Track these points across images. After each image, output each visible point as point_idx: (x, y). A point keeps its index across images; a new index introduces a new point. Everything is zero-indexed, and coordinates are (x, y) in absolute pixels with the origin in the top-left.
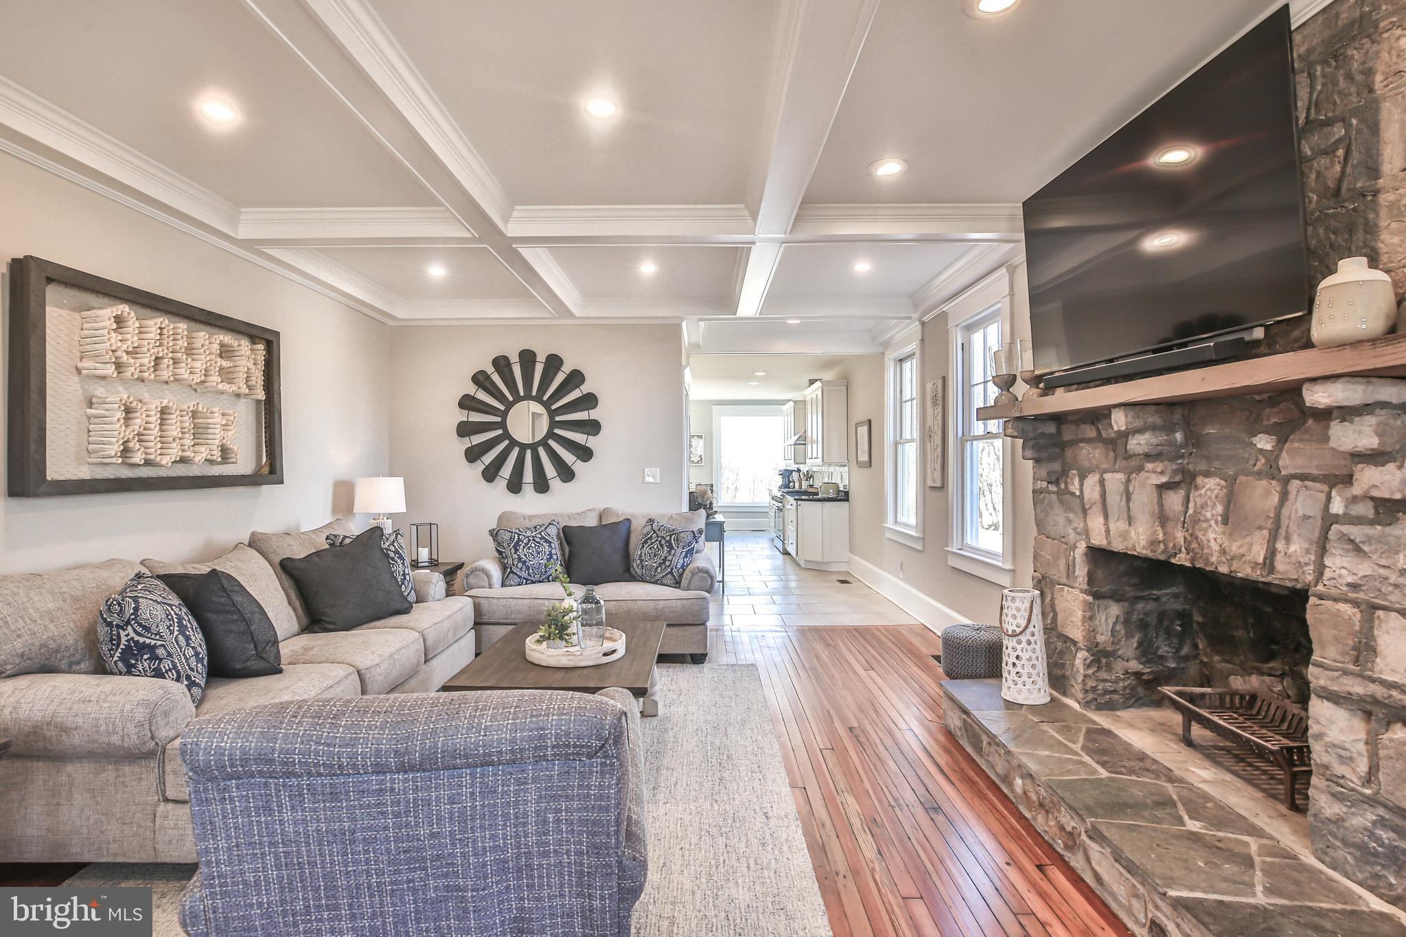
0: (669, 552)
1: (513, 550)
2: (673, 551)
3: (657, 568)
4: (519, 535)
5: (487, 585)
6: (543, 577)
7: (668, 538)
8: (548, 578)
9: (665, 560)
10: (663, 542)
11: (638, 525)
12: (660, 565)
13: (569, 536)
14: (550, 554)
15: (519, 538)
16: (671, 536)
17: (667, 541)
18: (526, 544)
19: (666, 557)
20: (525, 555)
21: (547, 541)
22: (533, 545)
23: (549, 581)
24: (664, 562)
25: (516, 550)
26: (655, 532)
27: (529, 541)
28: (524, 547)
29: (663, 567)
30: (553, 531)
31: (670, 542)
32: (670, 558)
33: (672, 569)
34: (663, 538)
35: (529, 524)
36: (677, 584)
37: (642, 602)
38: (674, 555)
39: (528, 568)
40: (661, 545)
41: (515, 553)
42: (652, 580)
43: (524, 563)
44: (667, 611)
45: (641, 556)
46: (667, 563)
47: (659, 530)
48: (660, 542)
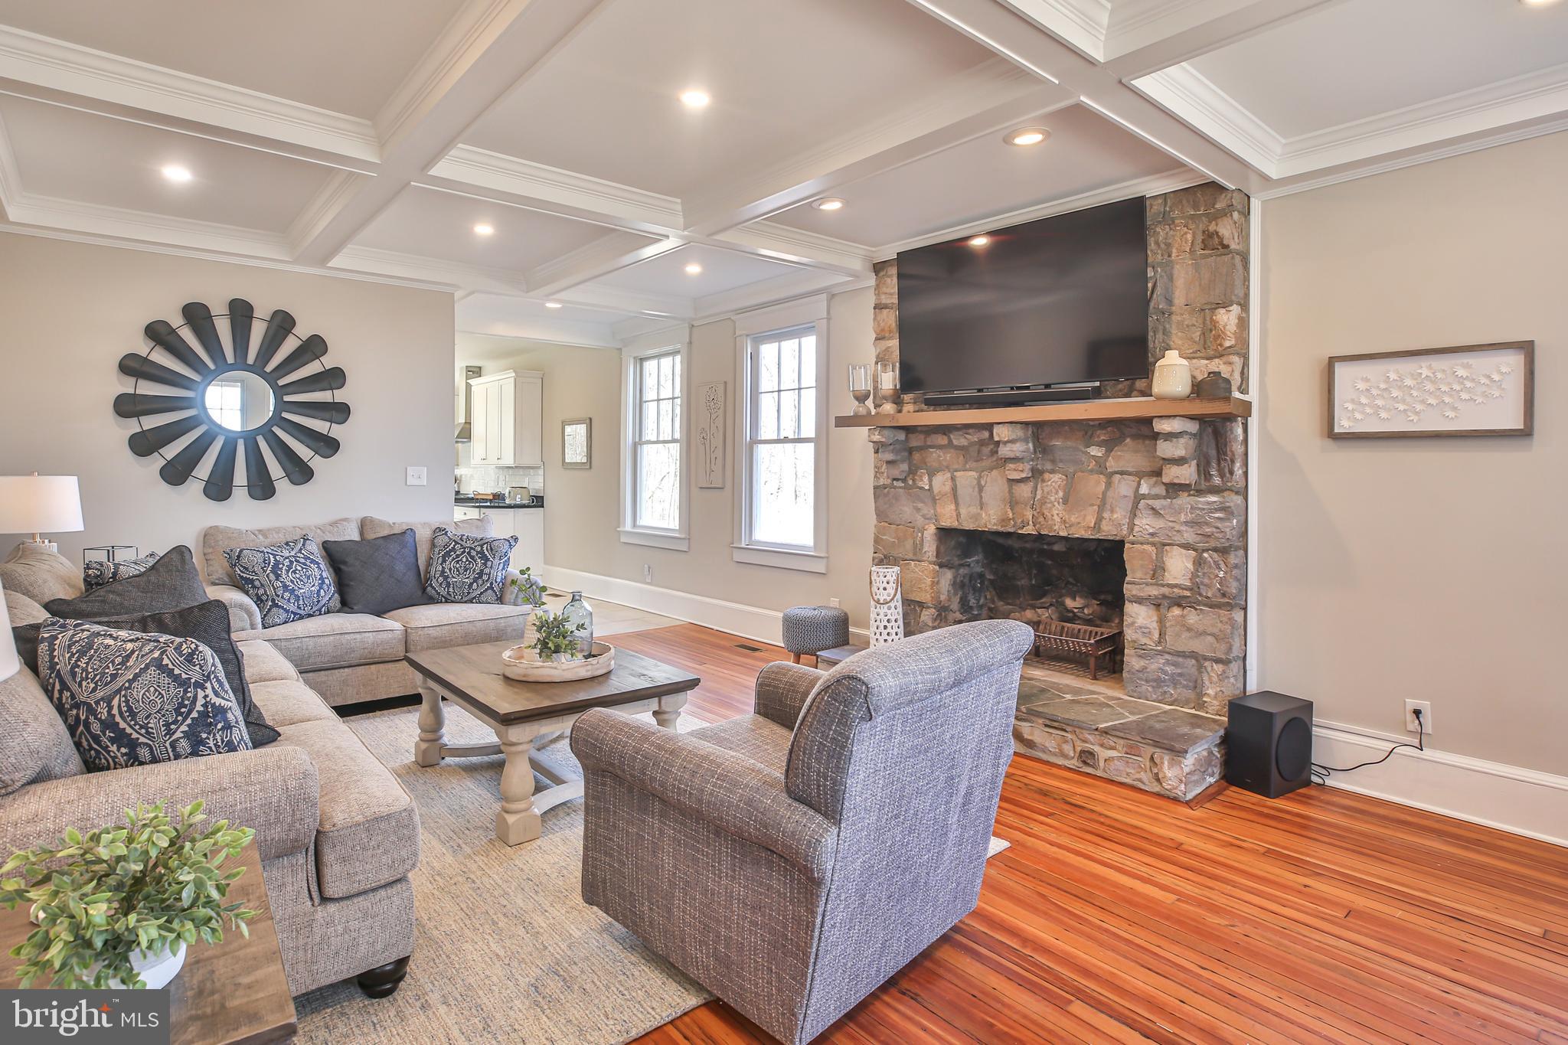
0: (485, 564)
1: (272, 577)
2: (489, 563)
3: (470, 584)
4: (275, 556)
5: (248, 626)
6: (315, 609)
7: (479, 549)
8: (320, 610)
9: (481, 574)
10: (474, 553)
11: (423, 535)
12: (475, 580)
13: (335, 555)
14: (322, 578)
15: (276, 560)
16: (482, 546)
17: (478, 553)
18: (289, 567)
19: (482, 571)
20: (292, 581)
21: (313, 561)
22: (299, 568)
23: (320, 614)
24: (480, 577)
25: (278, 576)
27: (291, 562)
28: (288, 571)
29: (480, 582)
30: (314, 548)
31: (482, 552)
32: (487, 571)
33: (492, 584)
35: (281, 538)
36: (500, 600)
38: (491, 567)
39: (297, 598)
40: (472, 557)
41: (277, 579)
42: (465, 599)
43: (292, 591)
44: (509, 630)
45: (443, 572)
46: (485, 577)
47: (461, 539)
48: (469, 553)
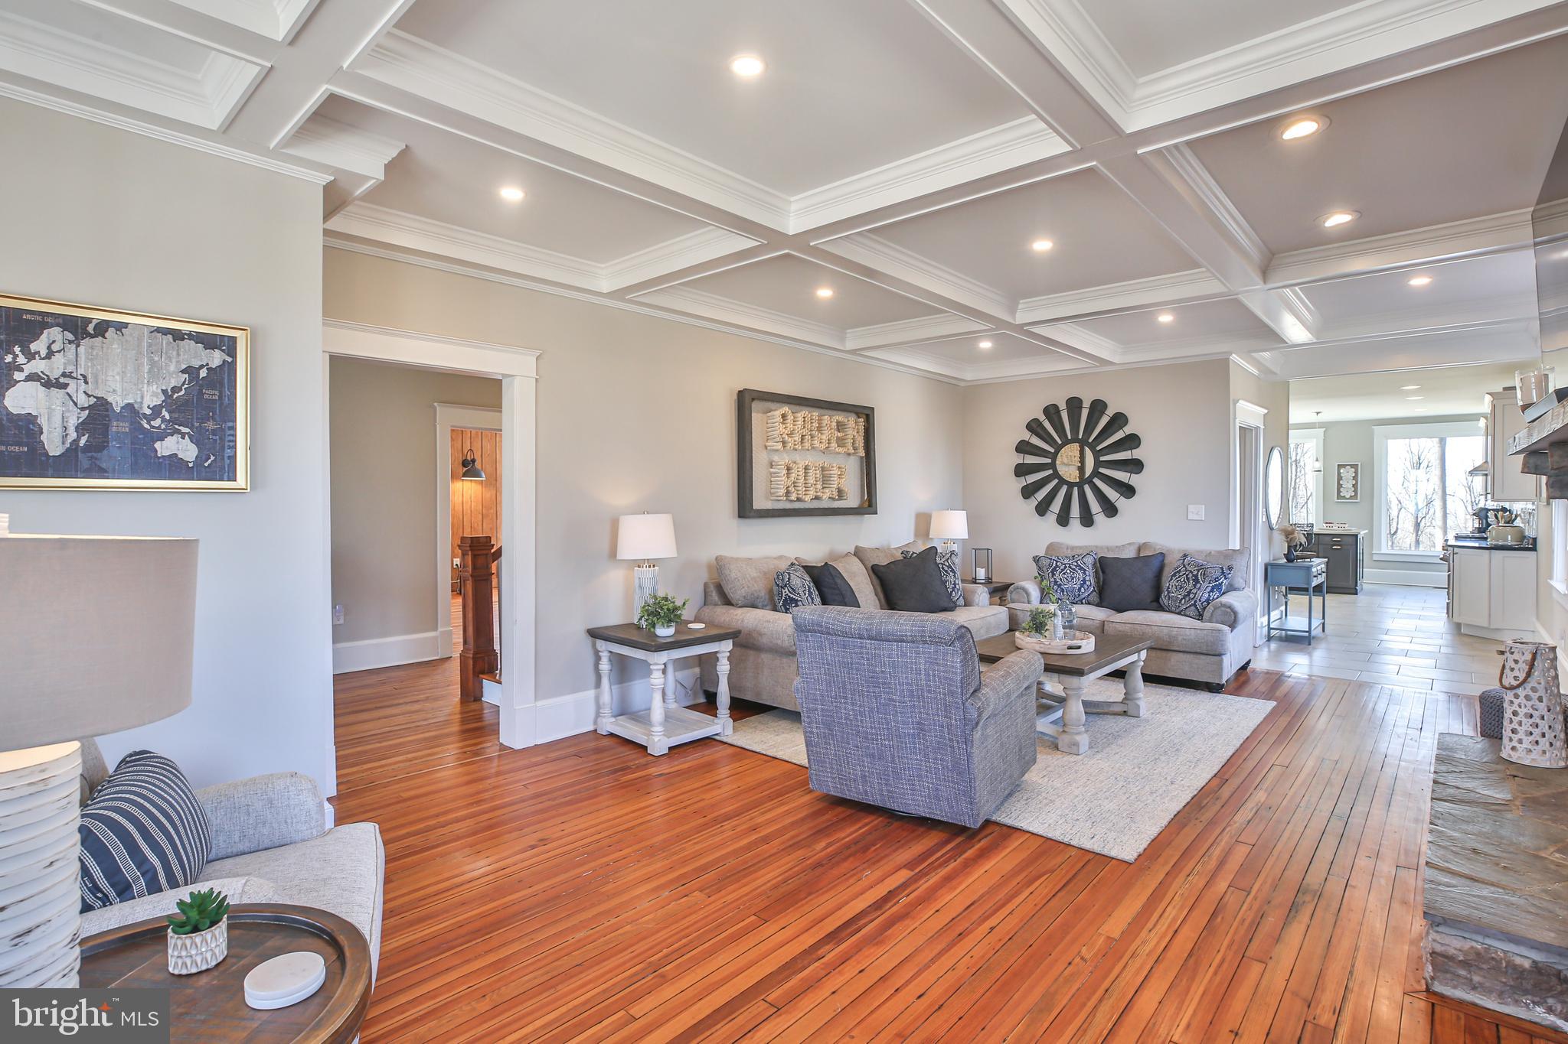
0: (1195, 585)
1: (1050, 575)
2: (1199, 585)
3: (1182, 599)
4: (1057, 562)
5: (1026, 601)
6: (1077, 600)
7: (1195, 573)
8: (1081, 601)
9: (1189, 593)
10: (1190, 576)
11: (1173, 561)
12: (1185, 597)
13: (1103, 566)
14: (1084, 581)
15: (1056, 565)
16: (1198, 571)
17: (1194, 575)
18: (1063, 570)
19: (1191, 590)
20: (1061, 579)
21: (1081, 569)
22: (1068, 571)
23: (1082, 604)
24: (1188, 595)
25: (1053, 575)
26: (1184, 566)
27: (1066, 567)
28: (1060, 573)
29: (1188, 599)
30: (1089, 560)
31: (1196, 576)
32: (1194, 591)
33: (1196, 602)
34: (1191, 572)
35: (1070, 553)
36: (1200, 617)
37: (1156, 628)
38: (1199, 589)
39: (1063, 591)
40: (1188, 579)
41: (1053, 577)
42: (1177, 611)
43: (1059, 586)
45: (1169, 587)
46: (1192, 596)
47: (1189, 564)
48: (1188, 575)
